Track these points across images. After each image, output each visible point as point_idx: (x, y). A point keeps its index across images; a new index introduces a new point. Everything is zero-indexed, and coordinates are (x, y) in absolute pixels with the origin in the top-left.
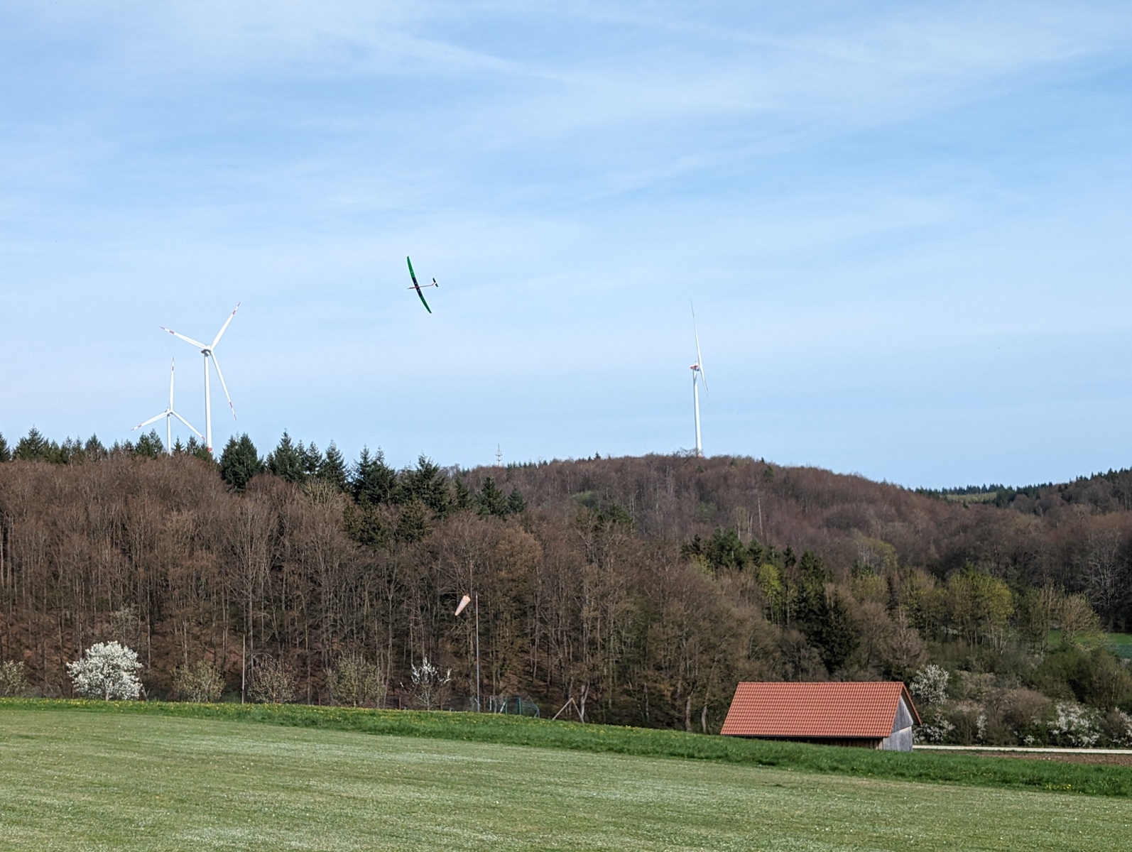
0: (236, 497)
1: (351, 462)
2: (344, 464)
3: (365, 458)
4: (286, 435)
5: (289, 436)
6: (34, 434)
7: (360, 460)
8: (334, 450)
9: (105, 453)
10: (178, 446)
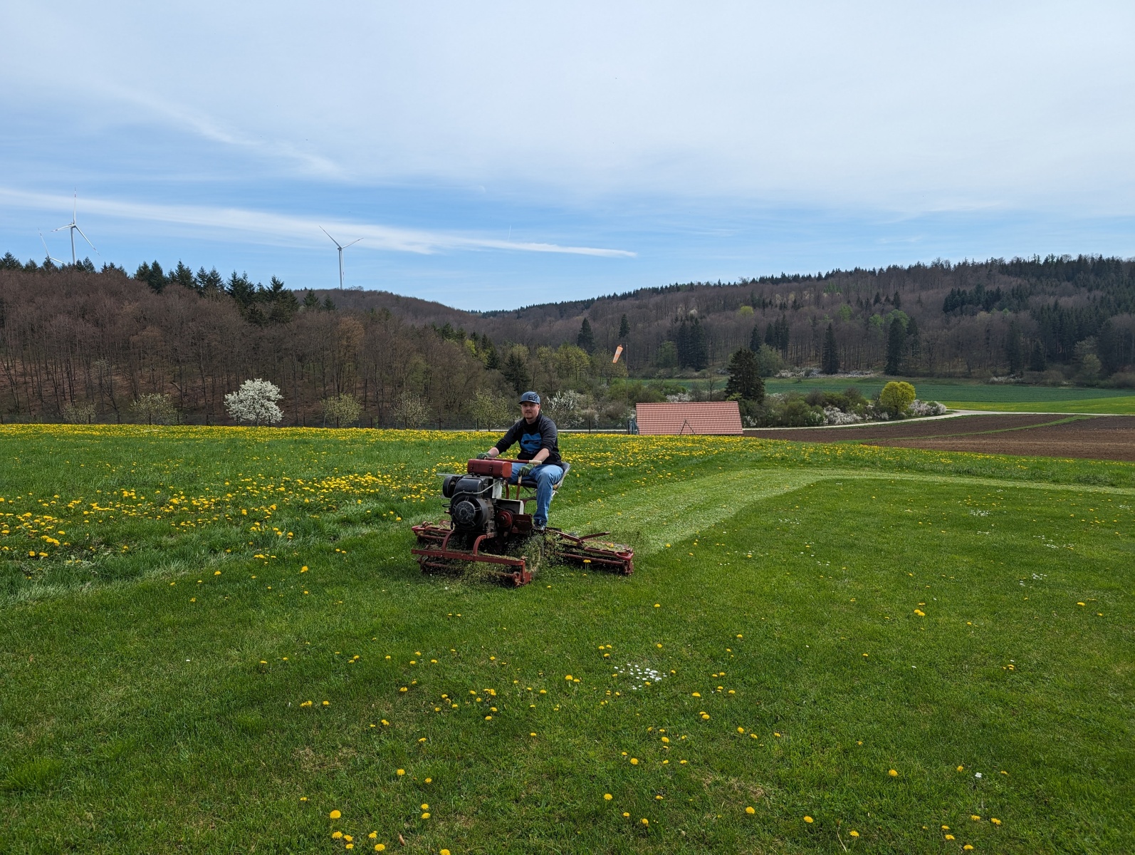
0: (159, 297)
1: (226, 279)
2: (222, 280)
3: (235, 277)
4: (180, 263)
5: (183, 263)
6: (8, 255)
7: (232, 278)
8: (215, 271)
9: (56, 269)
10: (105, 267)
